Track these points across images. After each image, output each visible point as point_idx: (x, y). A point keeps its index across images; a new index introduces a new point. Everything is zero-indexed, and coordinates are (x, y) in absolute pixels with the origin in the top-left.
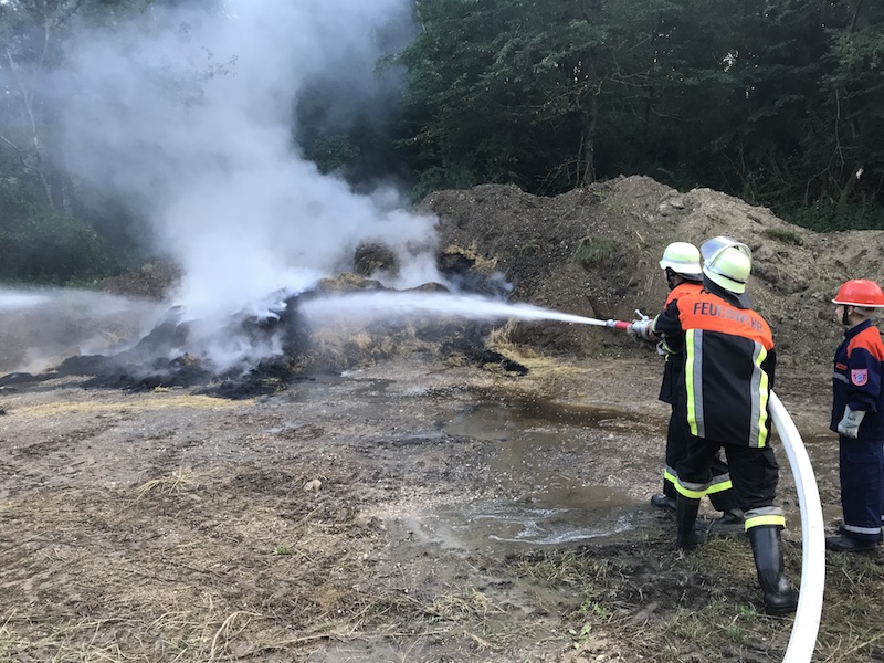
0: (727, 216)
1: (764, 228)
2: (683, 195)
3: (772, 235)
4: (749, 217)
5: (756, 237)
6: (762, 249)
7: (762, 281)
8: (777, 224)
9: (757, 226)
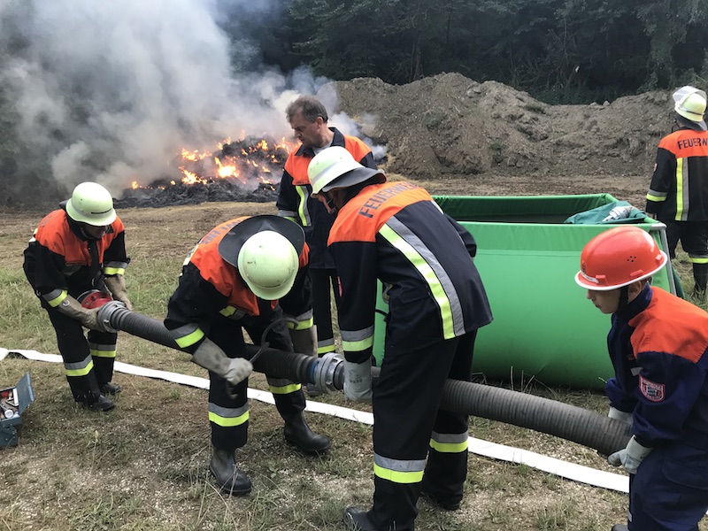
0: (505, 97)
1: (524, 104)
2: (480, 85)
3: (530, 109)
4: (517, 98)
5: (521, 110)
6: (524, 116)
7: (525, 135)
8: (532, 102)
9: (521, 103)
